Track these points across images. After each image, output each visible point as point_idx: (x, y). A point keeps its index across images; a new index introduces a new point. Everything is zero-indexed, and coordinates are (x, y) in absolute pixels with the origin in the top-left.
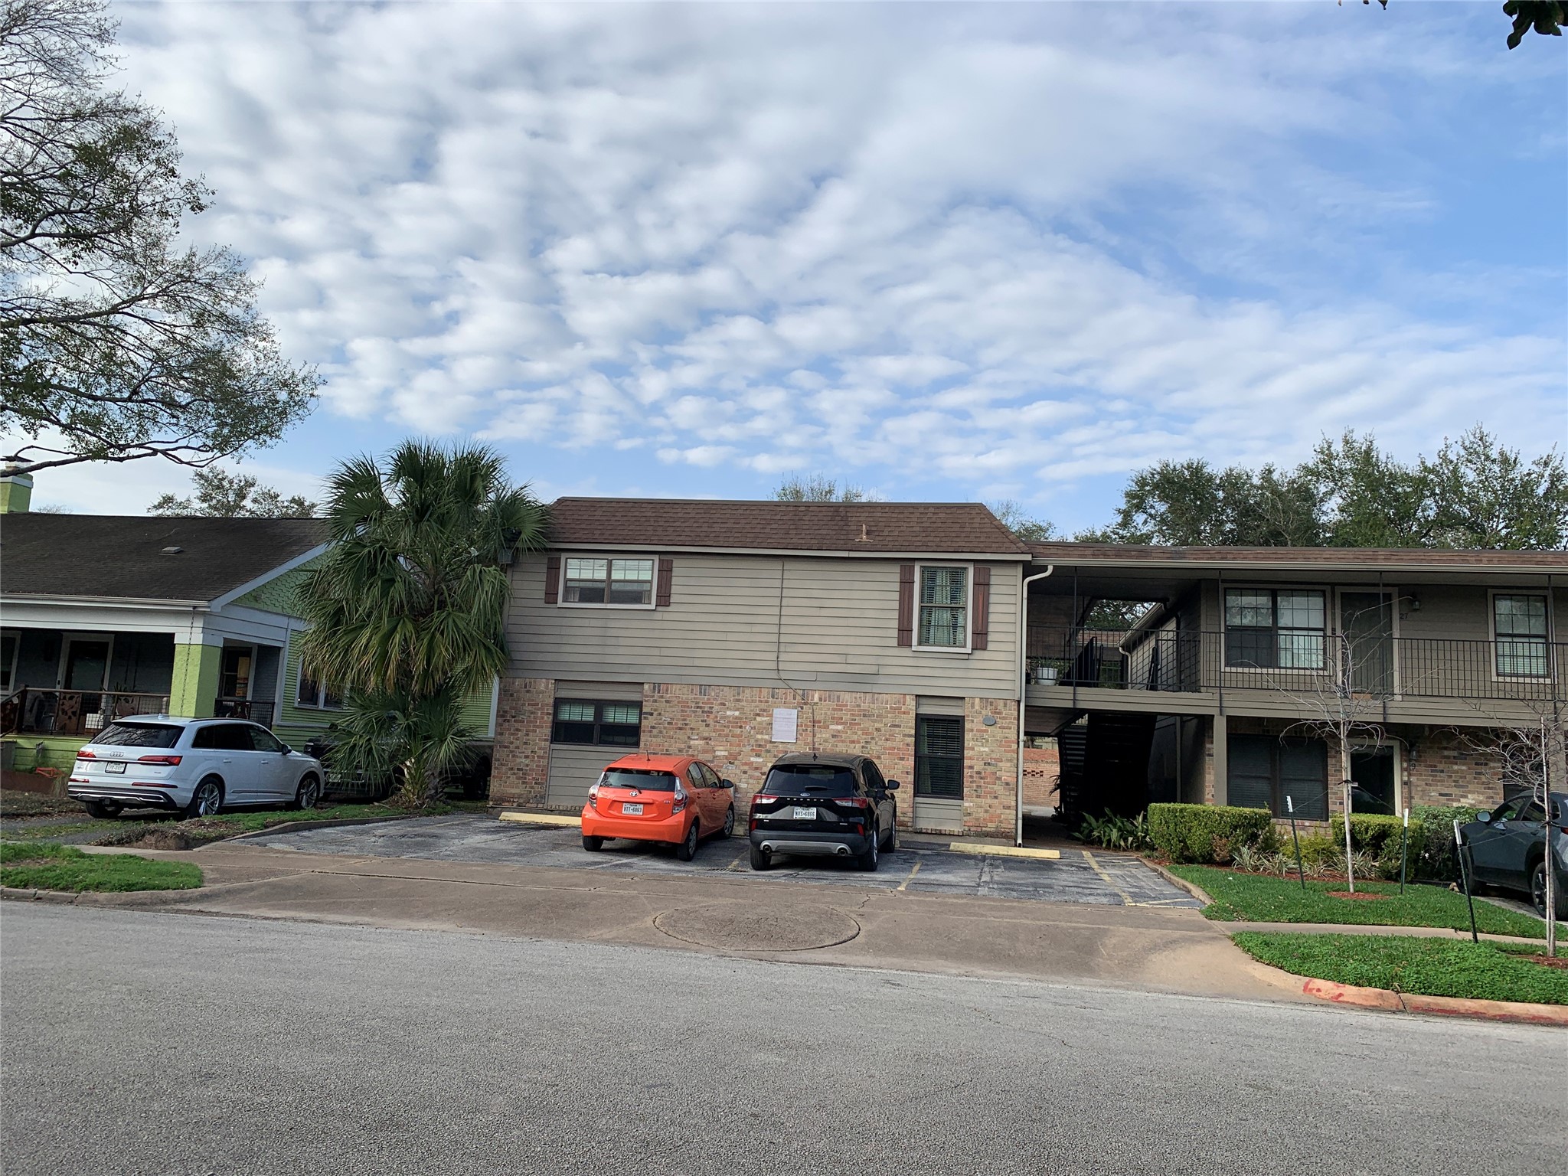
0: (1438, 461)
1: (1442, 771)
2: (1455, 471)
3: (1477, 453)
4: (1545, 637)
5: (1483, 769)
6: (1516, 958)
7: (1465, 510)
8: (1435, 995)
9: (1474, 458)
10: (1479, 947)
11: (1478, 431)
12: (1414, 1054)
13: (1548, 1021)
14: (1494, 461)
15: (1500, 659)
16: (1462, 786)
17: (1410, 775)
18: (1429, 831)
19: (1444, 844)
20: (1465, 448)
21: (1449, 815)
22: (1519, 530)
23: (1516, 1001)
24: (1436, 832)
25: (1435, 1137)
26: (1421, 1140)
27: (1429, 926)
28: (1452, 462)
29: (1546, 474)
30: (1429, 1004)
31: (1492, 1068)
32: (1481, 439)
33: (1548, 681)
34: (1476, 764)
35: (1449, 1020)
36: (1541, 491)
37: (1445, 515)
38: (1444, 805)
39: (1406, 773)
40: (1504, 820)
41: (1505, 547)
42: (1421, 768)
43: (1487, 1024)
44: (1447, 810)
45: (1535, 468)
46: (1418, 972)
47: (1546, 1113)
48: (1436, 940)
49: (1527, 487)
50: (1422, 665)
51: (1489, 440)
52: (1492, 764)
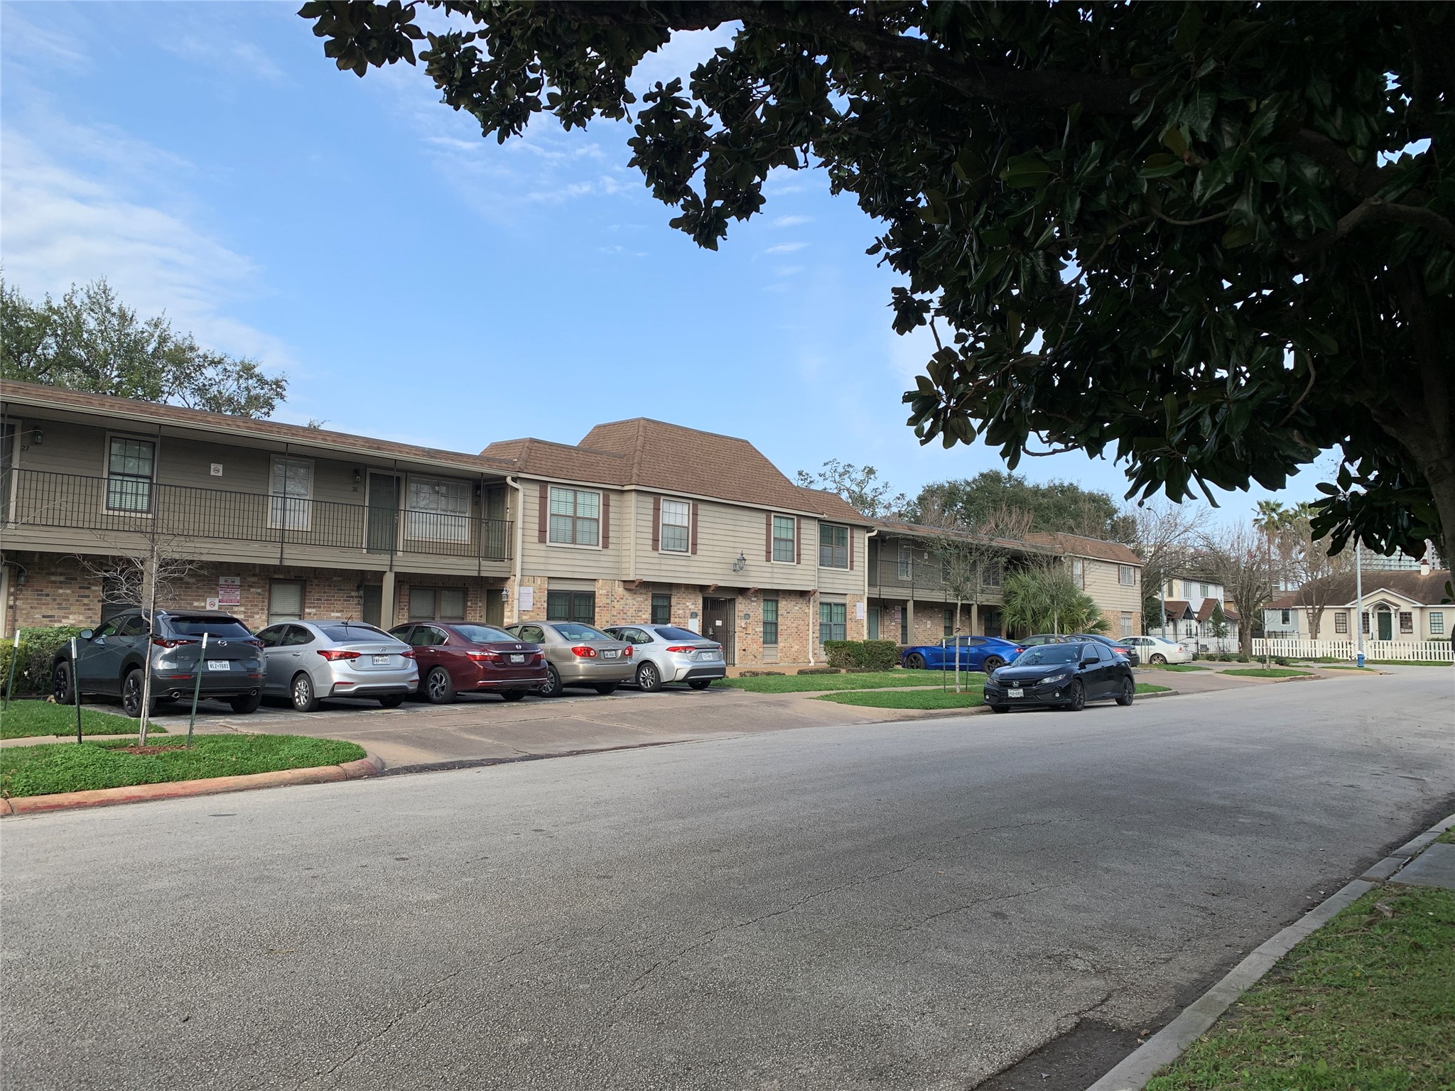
0: (63, 304)
1: (47, 595)
2: (78, 317)
3: (99, 304)
4: (151, 478)
5: (87, 592)
6: (113, 752)
7: (83, 353)
8: (42, 794)
9: (96, 308)
10: (83, 747)
11: (102, 284)
12: (32, 846)
13: (138, 799)
14: (114, 314)
15: (112, 495)
16: (65, 608)
17: (16, 599)
18: (32, 650)
19: (45, 661)
20: (89, 297)
21: (52, 634)
22: (130, 380)
23: (113, 787)
24: (38, 651)
25: (65, 907)
26: (52, 912)
27: (32, 735)
28: (76, 307)
29: (156, 335)
30: (35, 804)
31: (102, 843)
32: (104, 292)
33: (150, 516)
34: (80, 588)
35: (54, 813)
36: (150, 349)
37: (63, 356)
38: (46, 626)
39: (12, 598)
40: (104, 636)
41: (116, 394)
42: (28, 593)
43: (87, 811)
44: (51, 630)
45: (146, 327)
46: (27, 777)
47: (152, 866)
48: (43, 747)
49: (138, 345)
50: (46, 496)
51: (112, 294)
52: (94, 588)
